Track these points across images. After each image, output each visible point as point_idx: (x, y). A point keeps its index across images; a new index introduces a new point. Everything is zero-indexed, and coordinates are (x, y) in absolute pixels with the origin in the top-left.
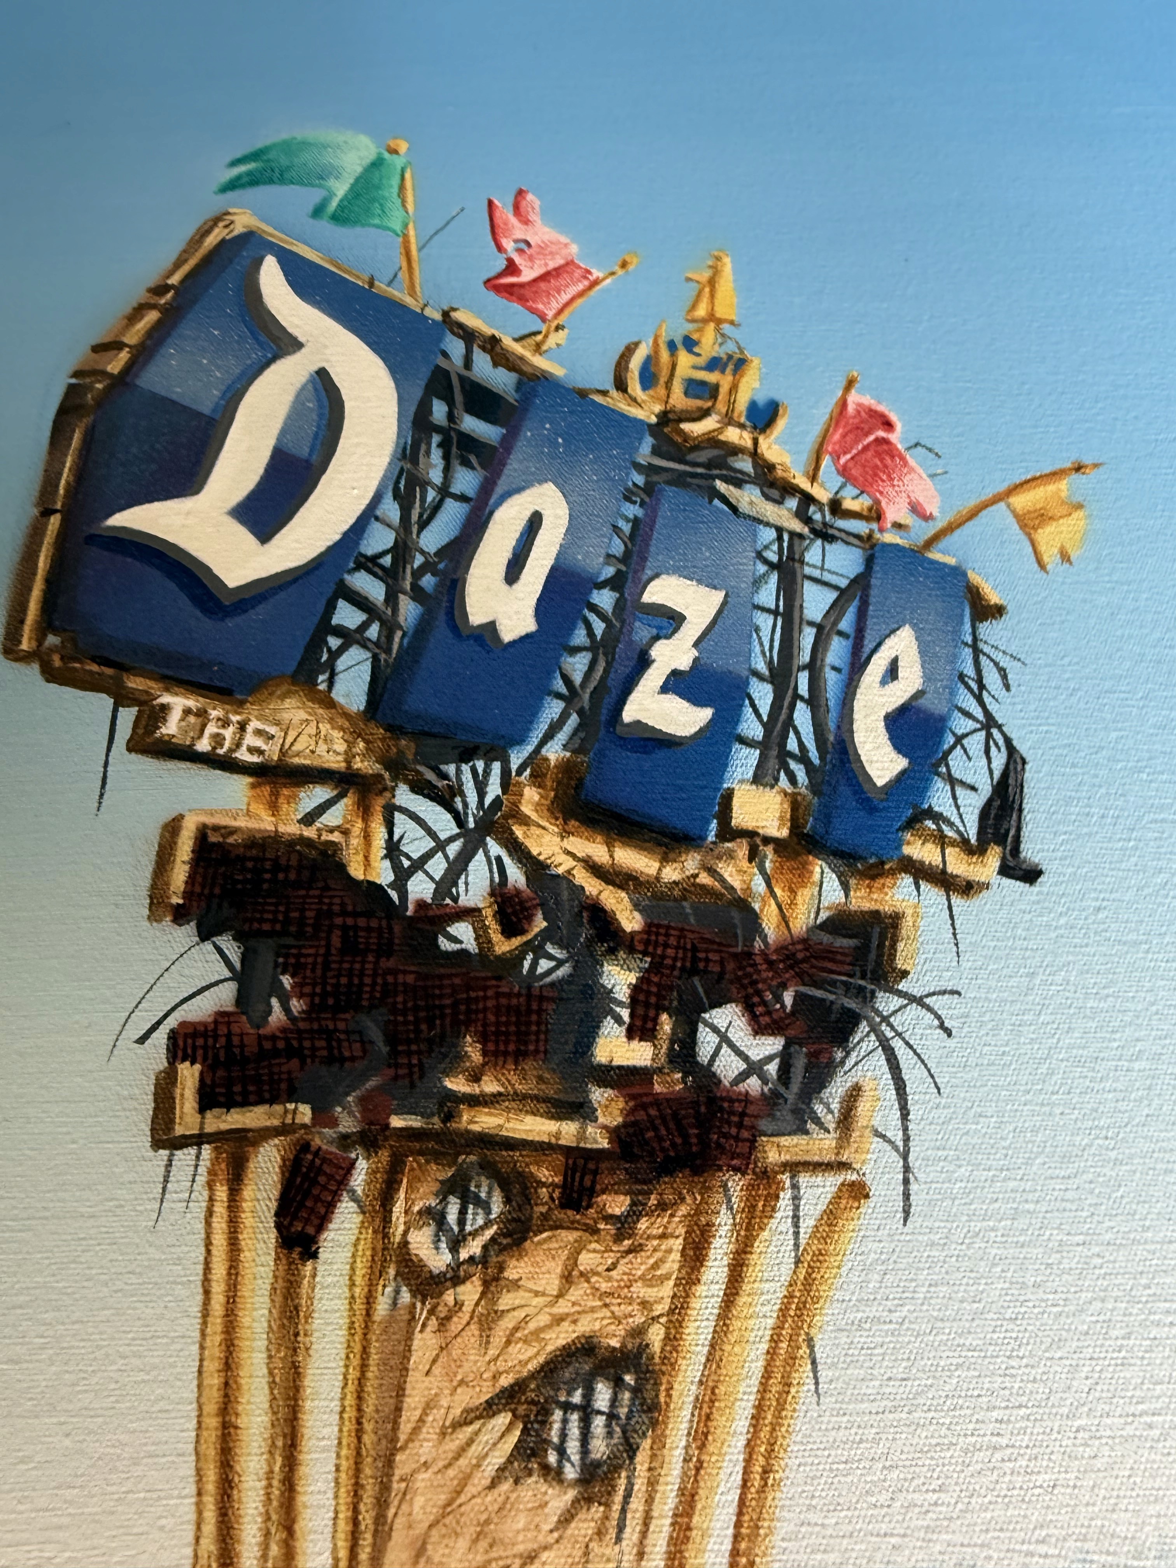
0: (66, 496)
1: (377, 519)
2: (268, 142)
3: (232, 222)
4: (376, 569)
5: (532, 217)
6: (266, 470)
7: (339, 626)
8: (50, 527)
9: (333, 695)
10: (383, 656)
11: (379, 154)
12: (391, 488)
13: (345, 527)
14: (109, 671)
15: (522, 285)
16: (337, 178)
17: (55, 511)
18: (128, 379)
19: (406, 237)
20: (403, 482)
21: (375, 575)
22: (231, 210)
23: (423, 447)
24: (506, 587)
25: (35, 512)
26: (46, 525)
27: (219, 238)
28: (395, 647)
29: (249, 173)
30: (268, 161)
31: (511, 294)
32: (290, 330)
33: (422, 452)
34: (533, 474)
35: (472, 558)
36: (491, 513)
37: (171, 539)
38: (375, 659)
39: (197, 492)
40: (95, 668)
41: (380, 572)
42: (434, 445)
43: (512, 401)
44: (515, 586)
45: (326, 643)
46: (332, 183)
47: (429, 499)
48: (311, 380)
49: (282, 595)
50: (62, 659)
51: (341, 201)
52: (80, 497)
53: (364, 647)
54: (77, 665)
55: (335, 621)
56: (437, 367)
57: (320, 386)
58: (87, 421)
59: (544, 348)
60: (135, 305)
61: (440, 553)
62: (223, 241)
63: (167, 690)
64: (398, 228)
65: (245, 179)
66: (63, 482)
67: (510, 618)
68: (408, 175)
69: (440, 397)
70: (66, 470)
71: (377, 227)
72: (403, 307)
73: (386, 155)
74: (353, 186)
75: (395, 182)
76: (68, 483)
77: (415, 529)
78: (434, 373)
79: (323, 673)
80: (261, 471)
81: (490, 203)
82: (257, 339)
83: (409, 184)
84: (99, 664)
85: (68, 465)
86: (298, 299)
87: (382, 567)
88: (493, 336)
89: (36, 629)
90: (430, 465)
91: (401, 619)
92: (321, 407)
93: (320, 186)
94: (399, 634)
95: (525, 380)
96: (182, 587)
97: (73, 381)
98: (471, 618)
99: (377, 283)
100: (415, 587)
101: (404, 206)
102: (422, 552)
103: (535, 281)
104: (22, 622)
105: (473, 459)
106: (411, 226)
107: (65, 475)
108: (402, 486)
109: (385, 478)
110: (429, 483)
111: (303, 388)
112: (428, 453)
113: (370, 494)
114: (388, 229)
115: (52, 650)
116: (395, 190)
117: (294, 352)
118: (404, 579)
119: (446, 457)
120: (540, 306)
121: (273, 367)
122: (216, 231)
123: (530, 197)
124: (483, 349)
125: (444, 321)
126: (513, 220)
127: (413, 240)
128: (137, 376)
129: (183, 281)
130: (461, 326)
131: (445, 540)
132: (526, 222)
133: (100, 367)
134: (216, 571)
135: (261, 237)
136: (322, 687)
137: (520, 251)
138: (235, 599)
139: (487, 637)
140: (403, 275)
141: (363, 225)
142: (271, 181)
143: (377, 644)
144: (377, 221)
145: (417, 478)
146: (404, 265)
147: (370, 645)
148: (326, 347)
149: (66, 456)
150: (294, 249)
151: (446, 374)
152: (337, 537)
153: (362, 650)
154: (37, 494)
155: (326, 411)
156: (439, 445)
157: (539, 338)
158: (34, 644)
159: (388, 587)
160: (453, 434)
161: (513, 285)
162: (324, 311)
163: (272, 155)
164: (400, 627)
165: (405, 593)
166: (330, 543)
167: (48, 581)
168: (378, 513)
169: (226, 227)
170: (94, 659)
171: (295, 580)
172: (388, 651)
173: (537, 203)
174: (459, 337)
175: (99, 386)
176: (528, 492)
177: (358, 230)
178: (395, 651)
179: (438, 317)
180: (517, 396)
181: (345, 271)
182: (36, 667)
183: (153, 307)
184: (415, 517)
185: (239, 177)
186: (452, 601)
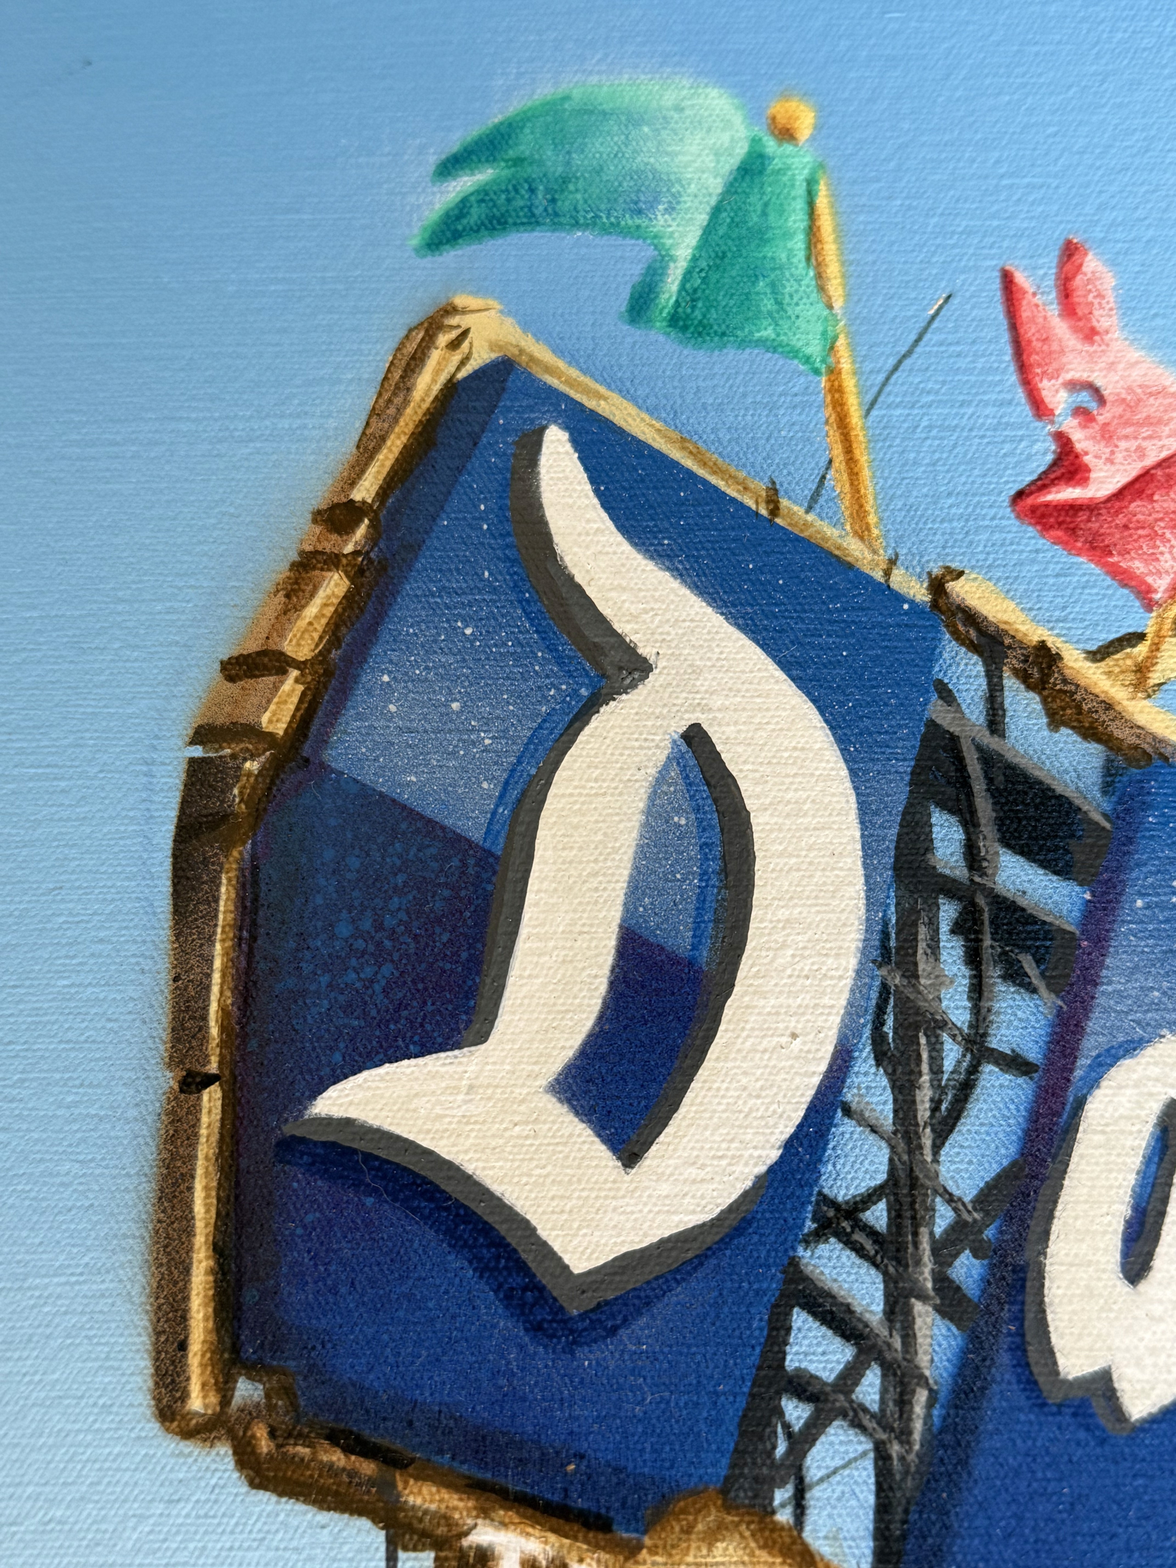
0: (222, 1044)
1: (848, 1111)
2: (514, 107)
3: (465, 333)
4: (859, 1237)
5: (1103, 320)
6: (612, 984)
7: (800, 1373)
8: (205, 1119)
9: (808, 1535)
10: (895, 1449)
11: (755, 141)
12: (867, 1032)
13: (787, 1129)
14: (368, 1468)
15: (1091, 508)
16: (670, 209)
17: (209, 1080)
18: (306, 750)
19: (834, 372)
20: (890, 1021)
21: (859, 1251)
22: (460, 301)
23: (923, 932)
24: (1123, 1287)
25: (168, 1080)
26: (195, 1110)
27: (443, 378)
28: (918, 1426)
29: (483, 194)
30: (518, 161)
31: (1073, 531)
32: (618, 627)
33: (922, 946)
34: (1156, 1006)
35: (1050, 1217)
36: (1080, 1104)
37: (445, 1150)
38: (882, 1456)
39: (482, 1037)
40: (336, 1457)
41: (869, 1246)
42: (944, 928)
43: (1097, 817)
44: (1143, 1286)
45: (781, 1413)
46: (661, 222)
47: (948, 1064)
48: (676, 759)
49: (679, 1294)
50: (272, 1434)
51: (688, 275)
52: (253, 1044)
53: (857, 1425)
54: (303, 1451)
55: (792, 1362)
56: (932, 724)
57: (695, 775)
58: (240, 852)
59: (1155, 678)
60: (294, 556)
61: (983, 1199)
62: (451, 389)
63: (484, 1513)
64: (815, 349)
65: (476, 214)
66: (214, 1007)
67: (1138, 1363)
68: (822, 202)
69: (943, 806)
70: (216, 977)
71: (772, 346)
72: (846, 567)
73: (771, 145)
74: (708, 231)
75: (797, 220)
76: (223, 1009)
77: (927, 1140)
78: (925, 739)
79: (782, 1484)
80: (602, 986)
81: (1008, 280)
82: (552, 648)
83: (826, 224)
84: (348, 1450)
85: (217, 963)
86: (626, 547)
87: (872, 1233)
88: (1042, 647)
89: (213, 1363)
90: (940, 981)
91: (923, 1359)
92: (703, 827)
93: (636, 232)
94: (921, 1396)
95: (1120, 761)
96: (483, 1270)
97: (198, 752)
98: (1062, 1361)
99: (784, 502)
100: (943, 1283)
101: (822, 289)
102: (951, 1199)
103: (1119, 495)
104: (183, 1346)
105: (1028, 963)
106: (841, 342)
107: (215, 990)
108: (889, 1027)
109: (853, 1010)
110: (943, 1024)
111: (661, 778)
112: (934, 949)
113: (829, 1049)
114: (794, 353)
115: (250, 1414)
116: (798, 243)
117: (633, 686)
118: (918, 1262)
119: (973, 958)
120: (1138, 566)
121: (596, 722)
122: (435, 355)
123: (1092, 264)
124: (1024, 677)
125: (935, 604)
126: (1060, 328)
127: (850, 383)
128: (323, 742)
129: (383, 493)
130: (971, 617)
131: (990, 1170)
132: (1090, 334)
133: (245, 717)
134: (543, 1233)
135: (531, 378)
136: (784, 1517)
137: (1081, 412)
138: (589, 1301)
139: (1098, 1406)
140: (837, 479)
141: (743, 344)
142: (532, 221)
143: (880, 1418)
144: (768, 333)
145: (918, 1011)
146: (838, 452)
147: (866, 1421)
148: (697, 672)
149: (210, 940)
150: (603, 408)
151: (952, 742)
152: (774, 1155)
153: (852, 1434)
154: (166, 1035)
155: (715, 836)
156: (957, 929)
157: (1141, 650)
158: (213, 1399)
159: (888, 1279)
160: (981, 901)
161: (1073, 508)
162: (680, 574)
163: (525, 144)
164: (923, 1380)
165: (923, 1297)
166: (762, 1169)
167: (218, 1249)
168: (849, 1095)
169: (454, 345)
170: (334, 1438)
171: (701, 1259)
172: (904, 1435)
173: (1108, 282)
174: (973, 648)
175: (252, 766)
176: (1149, 1053)
177: (731, 353)
178: (917, 1436)
179: (919, 593)
180: (1107, 806)
181: (716, 470)
182: (224, 1452)
183: (333, 561)
184: (923, 1111)
185: (462, 208)
186: (1019, 1318)
